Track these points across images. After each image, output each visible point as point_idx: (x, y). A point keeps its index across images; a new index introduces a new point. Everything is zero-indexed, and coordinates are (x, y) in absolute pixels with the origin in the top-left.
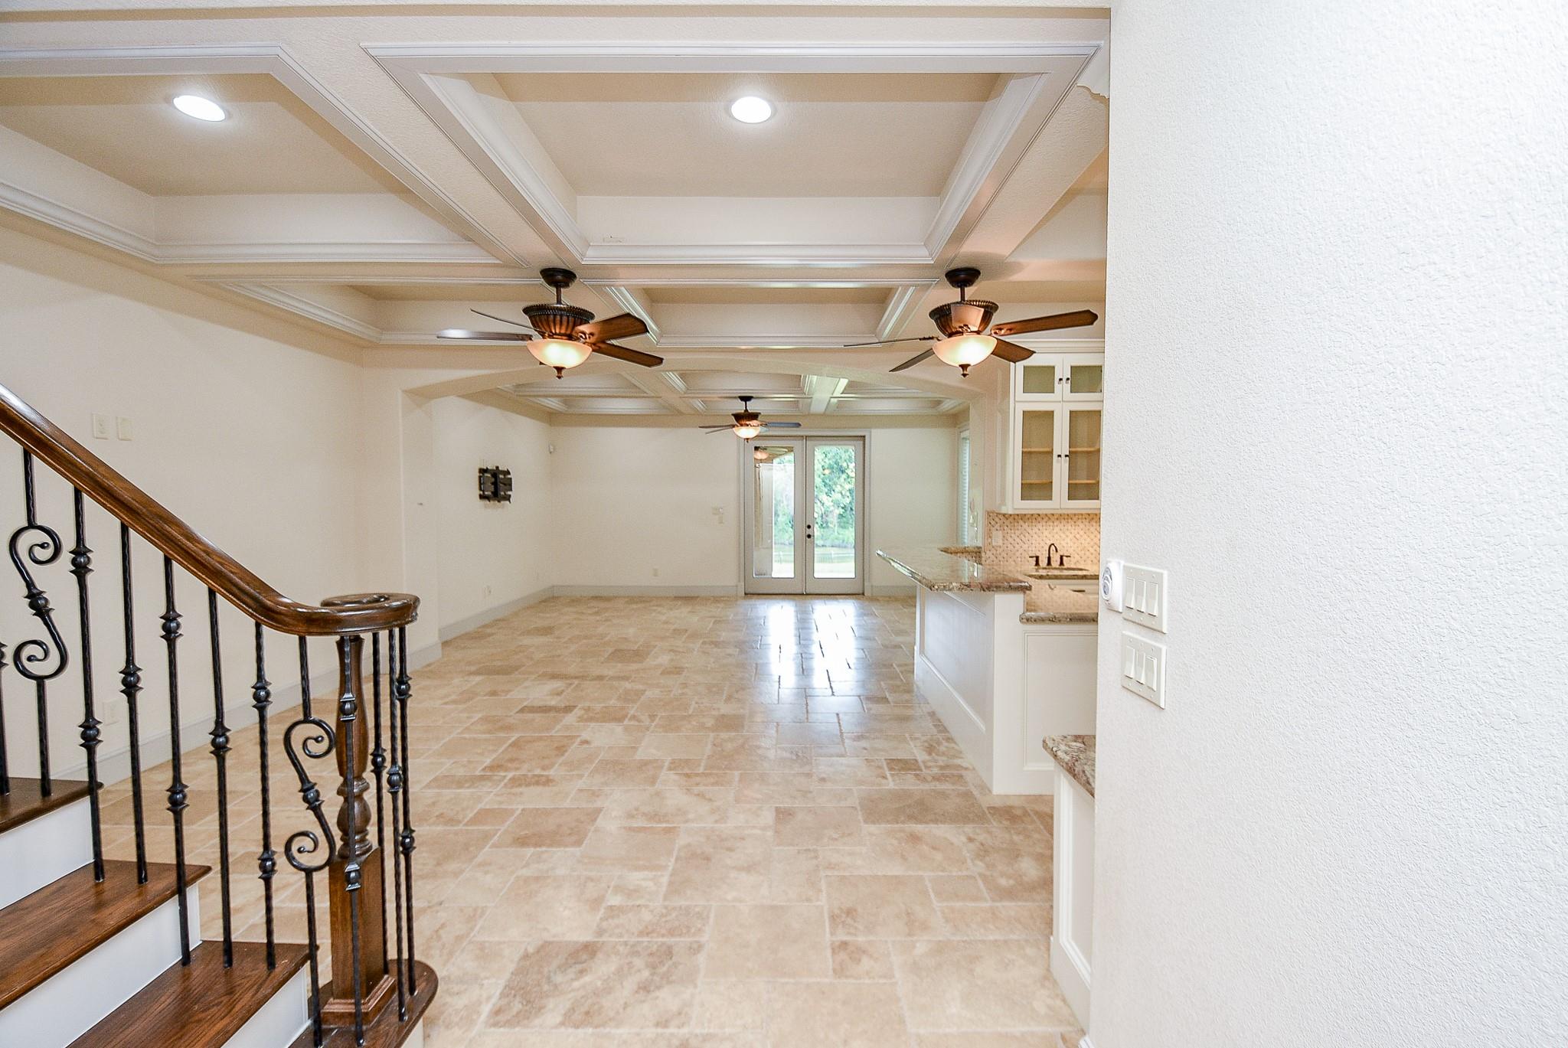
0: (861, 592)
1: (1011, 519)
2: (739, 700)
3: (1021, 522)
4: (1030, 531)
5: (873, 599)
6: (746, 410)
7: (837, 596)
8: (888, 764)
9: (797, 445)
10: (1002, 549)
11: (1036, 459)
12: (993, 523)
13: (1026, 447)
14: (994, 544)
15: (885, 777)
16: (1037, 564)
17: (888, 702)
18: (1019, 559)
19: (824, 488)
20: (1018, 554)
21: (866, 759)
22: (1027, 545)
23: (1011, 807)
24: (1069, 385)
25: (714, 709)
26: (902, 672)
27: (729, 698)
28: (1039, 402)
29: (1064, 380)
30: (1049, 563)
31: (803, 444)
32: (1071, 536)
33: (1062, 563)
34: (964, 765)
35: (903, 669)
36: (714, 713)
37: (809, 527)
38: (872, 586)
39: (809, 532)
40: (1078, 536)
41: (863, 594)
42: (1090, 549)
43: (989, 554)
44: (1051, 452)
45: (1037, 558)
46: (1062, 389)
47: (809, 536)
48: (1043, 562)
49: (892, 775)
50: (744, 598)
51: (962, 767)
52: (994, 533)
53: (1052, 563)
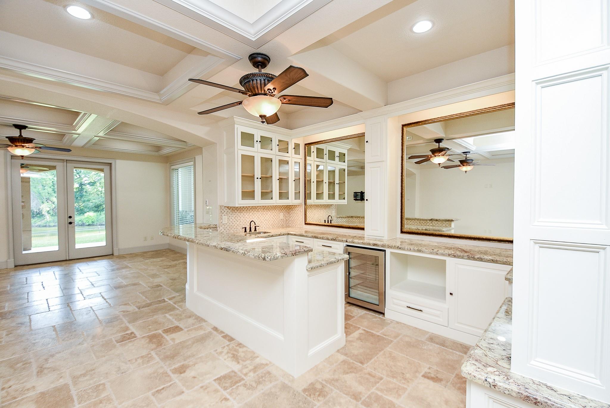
0: (111, 253)
1: (231, 209)
2: (54, 369)
3: (236, 211)
4: (240, 215)
5: (121, 257)
6: (21, 135)
7: (95, 258)
8: (219, 384)
9: (59, 165)
10: (227, 225)
11: (248, 178)
12: (223, 211)
13: (243, 174)
14: (223, 223)
15: (226, 399)
16: (245, 231)
17: (181, 329)
18: (235, 229)
19: (54, 194)
20: (235, 227)
21: (202, 387)
22: (238, 222)
23: (312, 384)
24: (260, 145)
25: (28, 390)
26: (175, 303)
27: (41, 371)
28: (248, 151)
29: (258, 141)
30: (250, 230)
31: (64, 166)
32: (256, 217)
33: (255, 230)
34: (264, 362)
35: (174, 300)
36: (31, 394)
37: (70, 217)
38: (119, 249)
39: (70, 220)
40: (259, 217)
41: (113, 254)
42: (264, 222)
43: (221, 228)
44: (253, 176)
45: (245, 228)
46: (258, 145)
47: (70, 223)
48: (248, 230)
49: (230, 394)
50: (15, 270)
51: (263, 364)
52: (224, 217)
53: (252, 230)
